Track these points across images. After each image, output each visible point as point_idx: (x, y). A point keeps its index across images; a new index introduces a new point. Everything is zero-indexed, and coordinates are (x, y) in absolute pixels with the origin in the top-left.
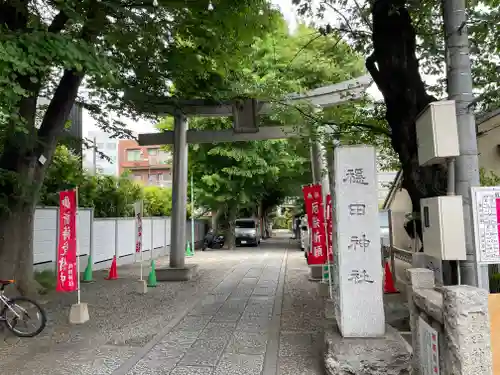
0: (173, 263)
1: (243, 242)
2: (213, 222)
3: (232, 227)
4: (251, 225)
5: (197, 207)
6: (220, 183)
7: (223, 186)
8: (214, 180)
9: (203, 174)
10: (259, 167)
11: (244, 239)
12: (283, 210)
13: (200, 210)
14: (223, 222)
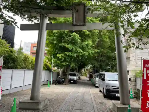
0: (32, 98)
1: (71, 82)
2: (61, 73)
3: (67, 76)
4: (74, 75)
5: (54, 67)
6: (64, 58)
7: (65, 59)
8: (62, 56)
9: (57, 53)
10: (80, 53)
11: (72, 80)
12: (84, 70)
13: (56, 68)
14: (65, 73)
